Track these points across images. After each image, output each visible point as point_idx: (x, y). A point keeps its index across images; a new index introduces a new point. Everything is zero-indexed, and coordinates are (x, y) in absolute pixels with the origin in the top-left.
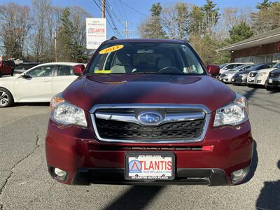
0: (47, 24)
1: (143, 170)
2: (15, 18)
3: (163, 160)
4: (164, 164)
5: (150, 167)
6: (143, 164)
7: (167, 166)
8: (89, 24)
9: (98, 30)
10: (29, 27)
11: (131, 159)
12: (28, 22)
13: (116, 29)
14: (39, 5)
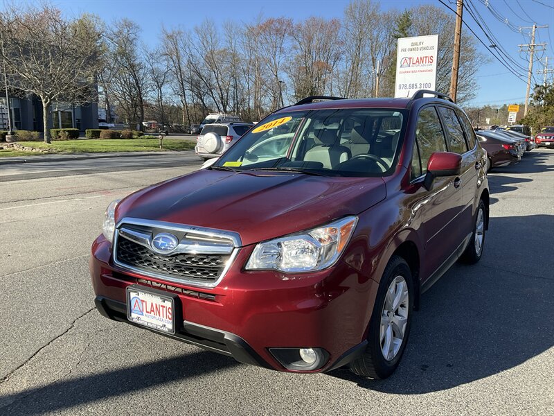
0: (367, 49)
1: (145, 313)
2: (314, 43)
3: (163, 304)
4: (165, 309)
5: (151, 311)
6: (144, 304)
7: (168, 314)
8: (404, 50)
9: (420, 61)
10: (337, 58)
11: (133, 295)
12: (334, 49)
13: (494, 46)
14: (358, 16)
